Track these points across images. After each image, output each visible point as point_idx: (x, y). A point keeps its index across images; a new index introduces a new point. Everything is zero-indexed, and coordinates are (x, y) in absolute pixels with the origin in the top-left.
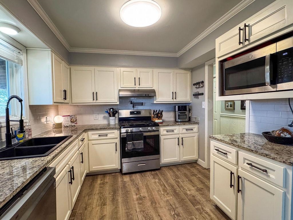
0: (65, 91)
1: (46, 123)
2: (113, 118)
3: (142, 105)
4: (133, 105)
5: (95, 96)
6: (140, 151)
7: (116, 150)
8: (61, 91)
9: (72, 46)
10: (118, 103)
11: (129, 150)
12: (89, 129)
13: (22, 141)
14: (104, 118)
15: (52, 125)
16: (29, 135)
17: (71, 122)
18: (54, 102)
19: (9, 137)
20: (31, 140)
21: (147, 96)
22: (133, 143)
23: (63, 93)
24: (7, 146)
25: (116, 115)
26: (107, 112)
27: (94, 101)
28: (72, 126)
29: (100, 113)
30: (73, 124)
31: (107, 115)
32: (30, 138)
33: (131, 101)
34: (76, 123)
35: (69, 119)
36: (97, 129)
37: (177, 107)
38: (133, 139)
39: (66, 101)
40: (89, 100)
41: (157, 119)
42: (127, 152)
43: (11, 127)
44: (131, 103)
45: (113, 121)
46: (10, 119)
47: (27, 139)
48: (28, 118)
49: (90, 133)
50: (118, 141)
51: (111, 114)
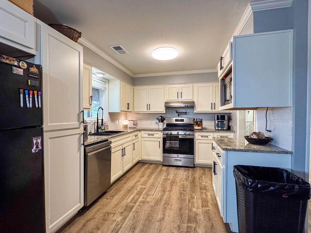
0: (128, 104)
1: (118, 124)
2: (162, 123)
3: (186, 114)
4: (178, 114)
5: (149, 107)
6: (176, 149)
7: (159, 147)
8: (126, 104)
9: (134, 74)
10: (165, 112)
11: (168, 147)
12: (142, 130)
13: (103, 131)
14: (156, 123)
15: (122, 126)
16: (107, 129)
17: (134, 125)
18: (121, 111)
19: (98, 128)
20: (108, 131)
21: (186, 106)
22: (170, 143)
23: (127, 105)
24: (97, 132)
25: (165, 122)
26: (157, 119)
27: (148, 111)
28: (134, 128)
29: (153, 120)
30: (135, 126)
31: (158, 121)
32: (107, 130)
33: (177, 111)
34: (137, 126)
35: (132, 122)
36: (147, 130)
37: (216, 116)
38: (170, 139)
39: (129, 110)
40: (144, 110)
41: (197, 126)
42: (167, 149)
43: (99, 123)
44: (177, 113)
45: (161, 126)
46: (99, 119)
47: (106, 131)
48: (108, 120)
49: (143, 132)
50: (161, 140)
51: (160, 120)
